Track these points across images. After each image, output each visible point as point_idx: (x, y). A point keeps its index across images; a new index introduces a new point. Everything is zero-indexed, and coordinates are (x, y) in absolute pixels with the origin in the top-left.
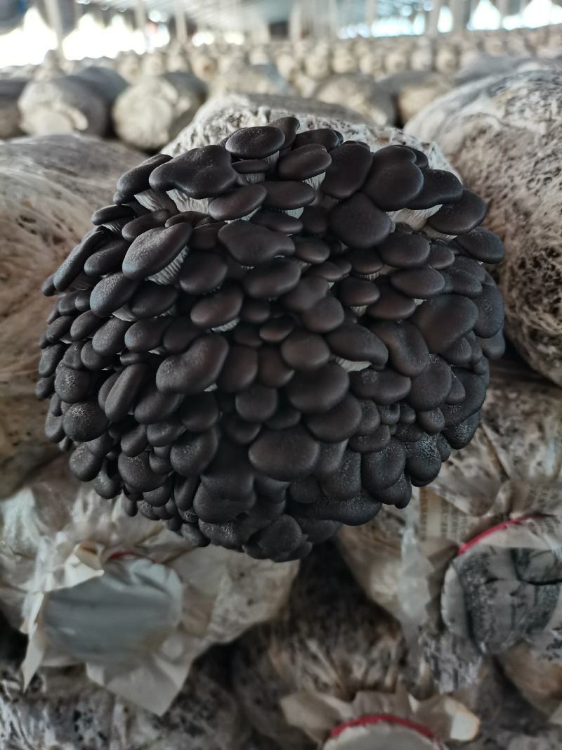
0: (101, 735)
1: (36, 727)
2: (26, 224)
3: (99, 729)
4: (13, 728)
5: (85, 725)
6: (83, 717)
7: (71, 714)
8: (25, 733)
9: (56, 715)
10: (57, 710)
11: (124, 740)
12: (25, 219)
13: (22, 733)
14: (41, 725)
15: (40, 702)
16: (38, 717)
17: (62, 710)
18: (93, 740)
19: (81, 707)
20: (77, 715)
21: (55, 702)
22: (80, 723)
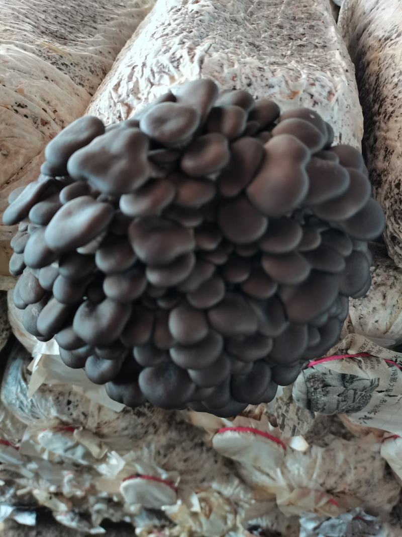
0: (83, 413)
1: (46, 405)
2: (19, 109)
3: (82, 410)
4: (32, 403)
5: (74, 408)
6: (72, 404)
7: (65, 401)
8: (39, 406)
9: (57, 400)
10: (58, 398)
11: (96, 417)
12: (19, 105)
13: (37, 405)
14: (48, 404)
15: (48, 392)
16: (47, 400)
17: (61, 398)
18: (78, 416)
19: (72, 398)
20: (69, 402)
21: (57, 393)
22: (71, 406)
